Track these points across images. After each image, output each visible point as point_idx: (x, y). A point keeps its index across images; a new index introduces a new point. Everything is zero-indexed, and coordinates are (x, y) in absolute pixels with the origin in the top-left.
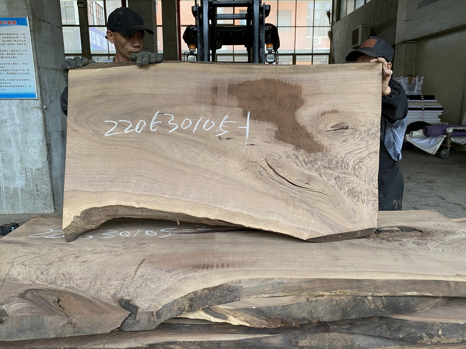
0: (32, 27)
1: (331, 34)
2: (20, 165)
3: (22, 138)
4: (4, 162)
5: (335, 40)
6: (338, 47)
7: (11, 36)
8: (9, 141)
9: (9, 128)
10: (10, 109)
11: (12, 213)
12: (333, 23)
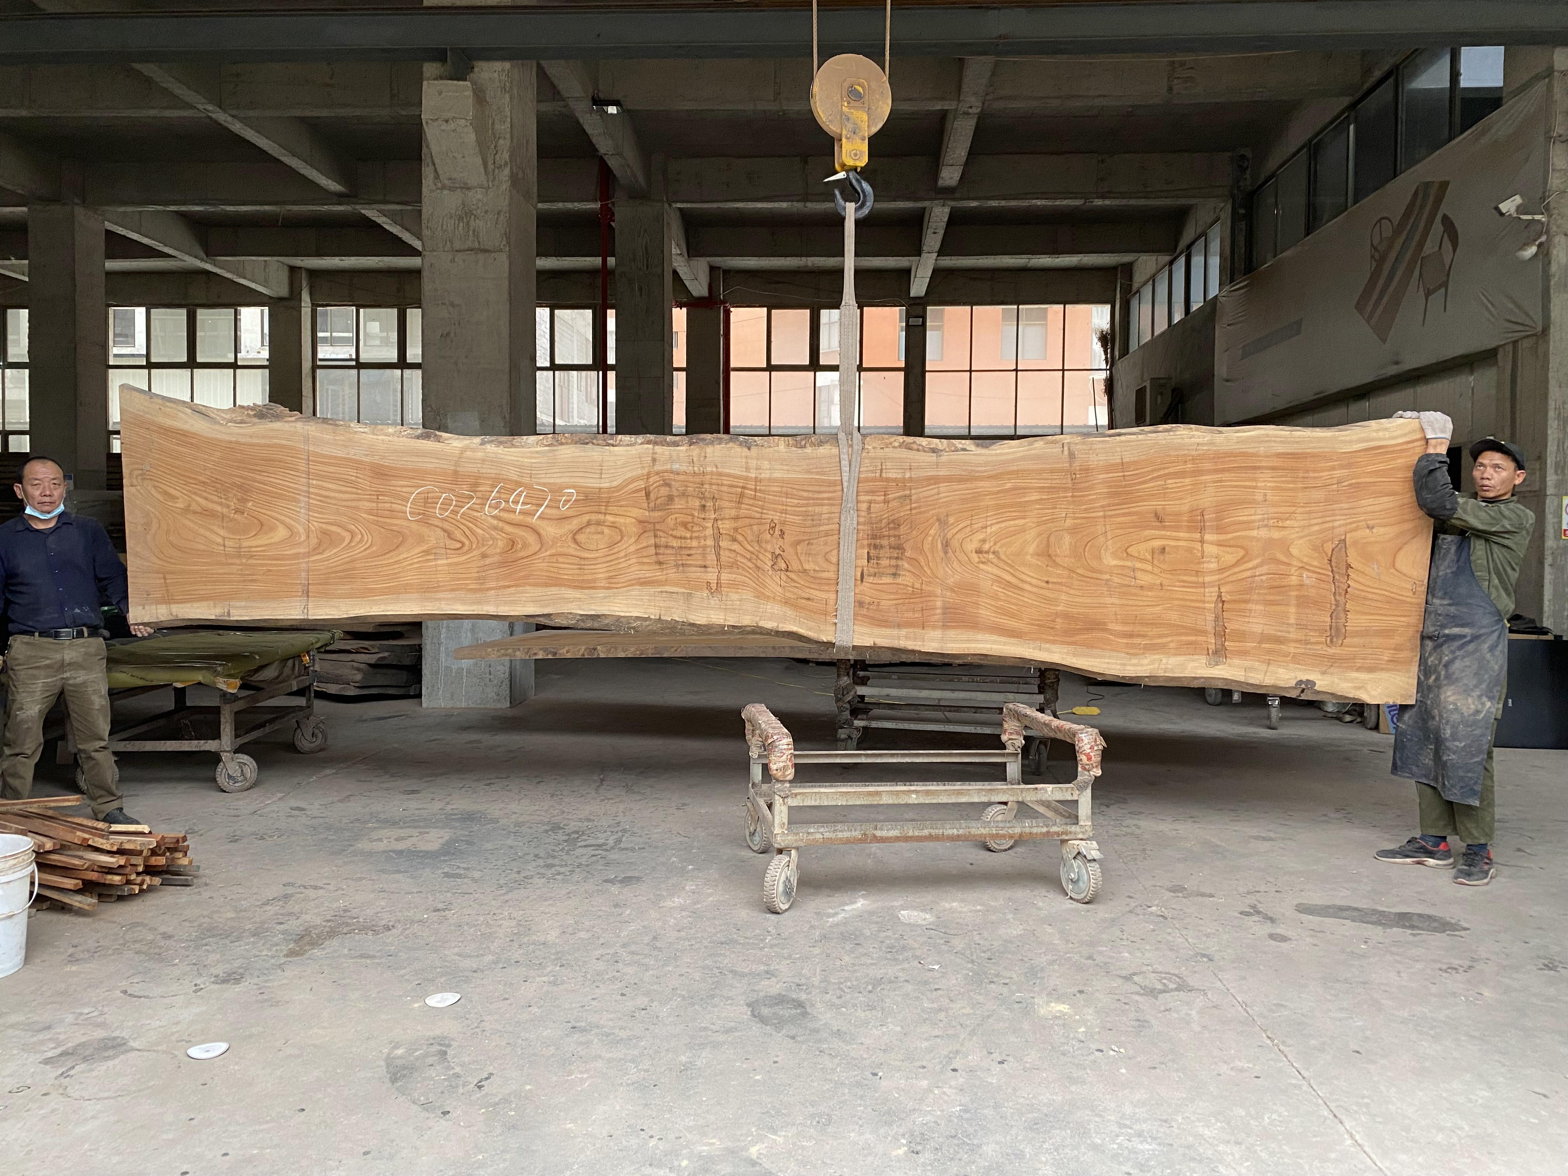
1: (1109, 389)
11: (449, 706)
12: (1111, 362)
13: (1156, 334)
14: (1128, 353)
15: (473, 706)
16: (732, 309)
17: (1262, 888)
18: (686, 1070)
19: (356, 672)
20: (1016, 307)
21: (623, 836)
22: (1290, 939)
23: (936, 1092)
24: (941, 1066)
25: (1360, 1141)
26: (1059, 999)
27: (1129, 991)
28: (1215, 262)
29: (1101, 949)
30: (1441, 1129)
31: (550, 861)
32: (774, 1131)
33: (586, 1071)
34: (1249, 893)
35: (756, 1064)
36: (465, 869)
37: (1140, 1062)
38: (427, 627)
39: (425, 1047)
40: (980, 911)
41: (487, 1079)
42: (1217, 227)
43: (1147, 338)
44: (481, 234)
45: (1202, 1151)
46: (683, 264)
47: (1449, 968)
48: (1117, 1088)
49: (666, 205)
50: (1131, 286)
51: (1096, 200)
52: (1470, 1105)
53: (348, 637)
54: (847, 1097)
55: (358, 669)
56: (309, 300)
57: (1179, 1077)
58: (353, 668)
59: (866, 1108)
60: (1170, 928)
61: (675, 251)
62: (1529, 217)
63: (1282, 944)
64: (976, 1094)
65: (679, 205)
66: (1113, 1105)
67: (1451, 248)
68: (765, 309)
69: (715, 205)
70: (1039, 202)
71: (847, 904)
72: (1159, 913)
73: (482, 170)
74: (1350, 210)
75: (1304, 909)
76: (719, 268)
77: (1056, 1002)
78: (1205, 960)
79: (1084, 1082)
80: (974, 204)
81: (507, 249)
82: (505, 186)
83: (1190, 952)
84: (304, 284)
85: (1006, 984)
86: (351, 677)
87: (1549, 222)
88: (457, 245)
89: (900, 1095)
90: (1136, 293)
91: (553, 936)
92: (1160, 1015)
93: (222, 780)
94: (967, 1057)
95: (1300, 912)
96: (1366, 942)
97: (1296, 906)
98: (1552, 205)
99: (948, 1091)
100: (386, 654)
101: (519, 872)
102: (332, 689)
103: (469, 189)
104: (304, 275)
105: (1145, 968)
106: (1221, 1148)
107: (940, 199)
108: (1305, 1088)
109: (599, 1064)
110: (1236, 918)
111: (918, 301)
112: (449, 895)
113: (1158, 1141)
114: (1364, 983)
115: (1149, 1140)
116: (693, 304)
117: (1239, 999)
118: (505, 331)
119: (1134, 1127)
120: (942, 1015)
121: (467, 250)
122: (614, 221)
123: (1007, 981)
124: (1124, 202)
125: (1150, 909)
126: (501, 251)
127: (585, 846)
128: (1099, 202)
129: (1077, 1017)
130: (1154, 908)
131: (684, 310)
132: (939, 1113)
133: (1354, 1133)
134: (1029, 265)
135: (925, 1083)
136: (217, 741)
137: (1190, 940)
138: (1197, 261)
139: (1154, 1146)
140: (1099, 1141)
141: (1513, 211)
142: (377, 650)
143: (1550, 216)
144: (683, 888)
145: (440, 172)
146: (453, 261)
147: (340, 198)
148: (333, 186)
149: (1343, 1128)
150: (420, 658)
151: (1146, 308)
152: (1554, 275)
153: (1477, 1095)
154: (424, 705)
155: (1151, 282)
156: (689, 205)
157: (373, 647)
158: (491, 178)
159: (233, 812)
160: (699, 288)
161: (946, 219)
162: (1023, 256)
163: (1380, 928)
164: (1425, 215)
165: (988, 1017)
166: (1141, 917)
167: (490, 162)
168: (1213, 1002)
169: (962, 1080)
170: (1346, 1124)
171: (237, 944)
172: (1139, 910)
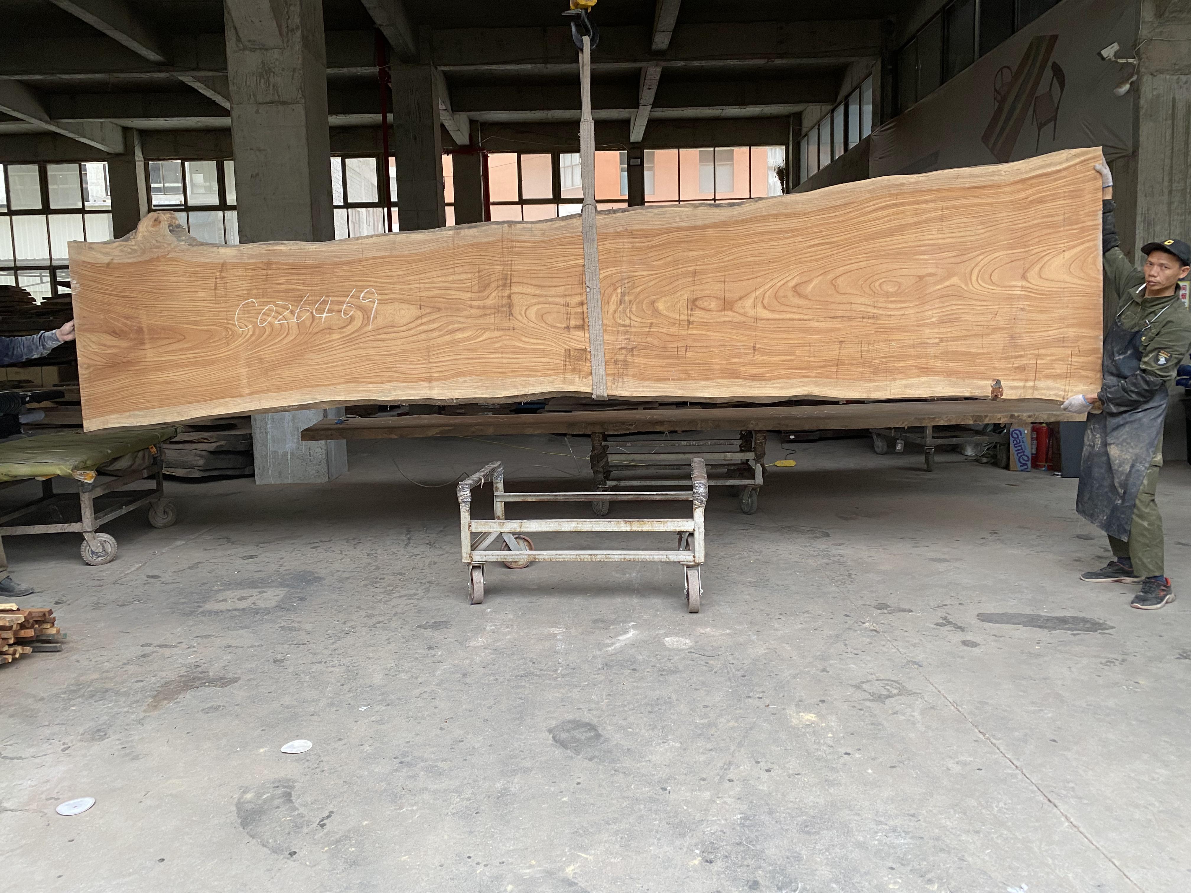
11: (278, 482)
13: (821, 168)
14: (799, 184)
15: (298, 482)
16: (489, 155)
17: (948, 602)
18: (502, 796)
19: (199, 458)
20: (713, 149)
21: (430, 586)
22: (979, 645)
23: (718, 802)
24: (719, 777)
25: (1074, 823)
26: (808, 709)
27: (861, 698)
28: (868, 109)
29: (832, 662)
30: (1137, 806)
31: (370, 612)
32: (585, 850)
33: (416, 804)
34: (938, 606)
35: (563, 785)
36: (299, 622)
37: (881, 763)
38: (255, 420)
39: (271, 790)
40: (729, 634)
41: (328, 817)
42: (870, 79)
43: (814, 171)
44: (280, 89)
45: (948, 841)
46: (448, 118)
47: (1107, 662)
48: (868, 788)
49: (433, 68)
50: (800, 130)
51: (776, 60)
52: (1154, 782)
53: (191, 430)
54: (643, 813)
55: (201, 456)
56: (142, 156)
57: (917, 774)
58: (196, 455)
59: (660, 822)
60: (883, 640)
61: (442, 107)
62: (1124, 61)
63: (974, 649)
64: (752, 802)
65: (443, 68)
66: (867, 803)
67: (1059, 89)
68: (516, 154)
69: (472, 68)
70: (732, 62)
71: (621, 634)
72: (872, 628)
73: (277, 33)
74: (976, 63)
75: (984, 618)
76: (478, 121)
77: (804, 712)
78: (916, 666)
79: (839, 784)
80: (681, 64)
81: (303, 101)
82: (298, 47)
83: (903, 661)
84: (136, 142)
85: (761, 698)
86: (195, 463)
87: (1139, 64)
88: (260, 99)
89: (688, 807)
90: (804, 137)
91: (378, 679)
92: (890, 718)
93: (86, 555)
94: (739, 767)
95: (983, 621)
96: (1038, 643)
97: (978, 616)
98: (1142, 51)
99: (729, 801)
100: (223, 443)
101: (344, 623)
102: (180, 473)
103: (267, 49)
104: (135, 133)
105: (870, 677)
106: (964, 837)
107: (655, 60)
108: (1020, 776)
109: (426, 796)
110: (934, 629)
111: (636, 145)
112: (287, 646)
113: (911, 835)
114: (1045, 679)
115: (903, 835)
116: (457, 151)
117: (950, 699)
118: (305, 170)
119: (888, 823)
120: (713, 730)
121: (269, 103)
122: (390, 82)
123: (761, 695)
124: (798, 61)
125: (864, 625)
126: (298, 102)
127: (400, 597)
128: (778, 62)
129: (824, 725)
130: (867, 624)
131: (451, 156)
132: (723, 822)
133: (1069, 815)
134: (722, 115)
135: (707, 795)
136: (79, 523)
137: (901, 650)
138: (854, 109)
139: (909, 840)
140: (862, 839)
141: (1112, 55)
142: (214, 440)
143: (1140, 59)
144: (485, 629)
145: (241, 36)
146: (257, 112)
147: (158, 66)
148: (152, 56)
149: (1059, 812)
150: (251, 445)
151: (813, 148)
152: (1142, 108)
153: (1157, 773)
154: (257, 483)
155: (817, 127)
156: (451, 68)
157: (211, 437)
158: (286, 40)
159: (98, 583)
160: (462, 138)
161: (658, 78)
162: (718, 107)
163: (1046, 631)
164: (1038, 64)
165: (751, 729)
166: (859, 632)
167: (284, 26)
168: (930, 703)
169: (738, 789)
170: (1059, 807)
171: (101, 702)
172: (856, 627)
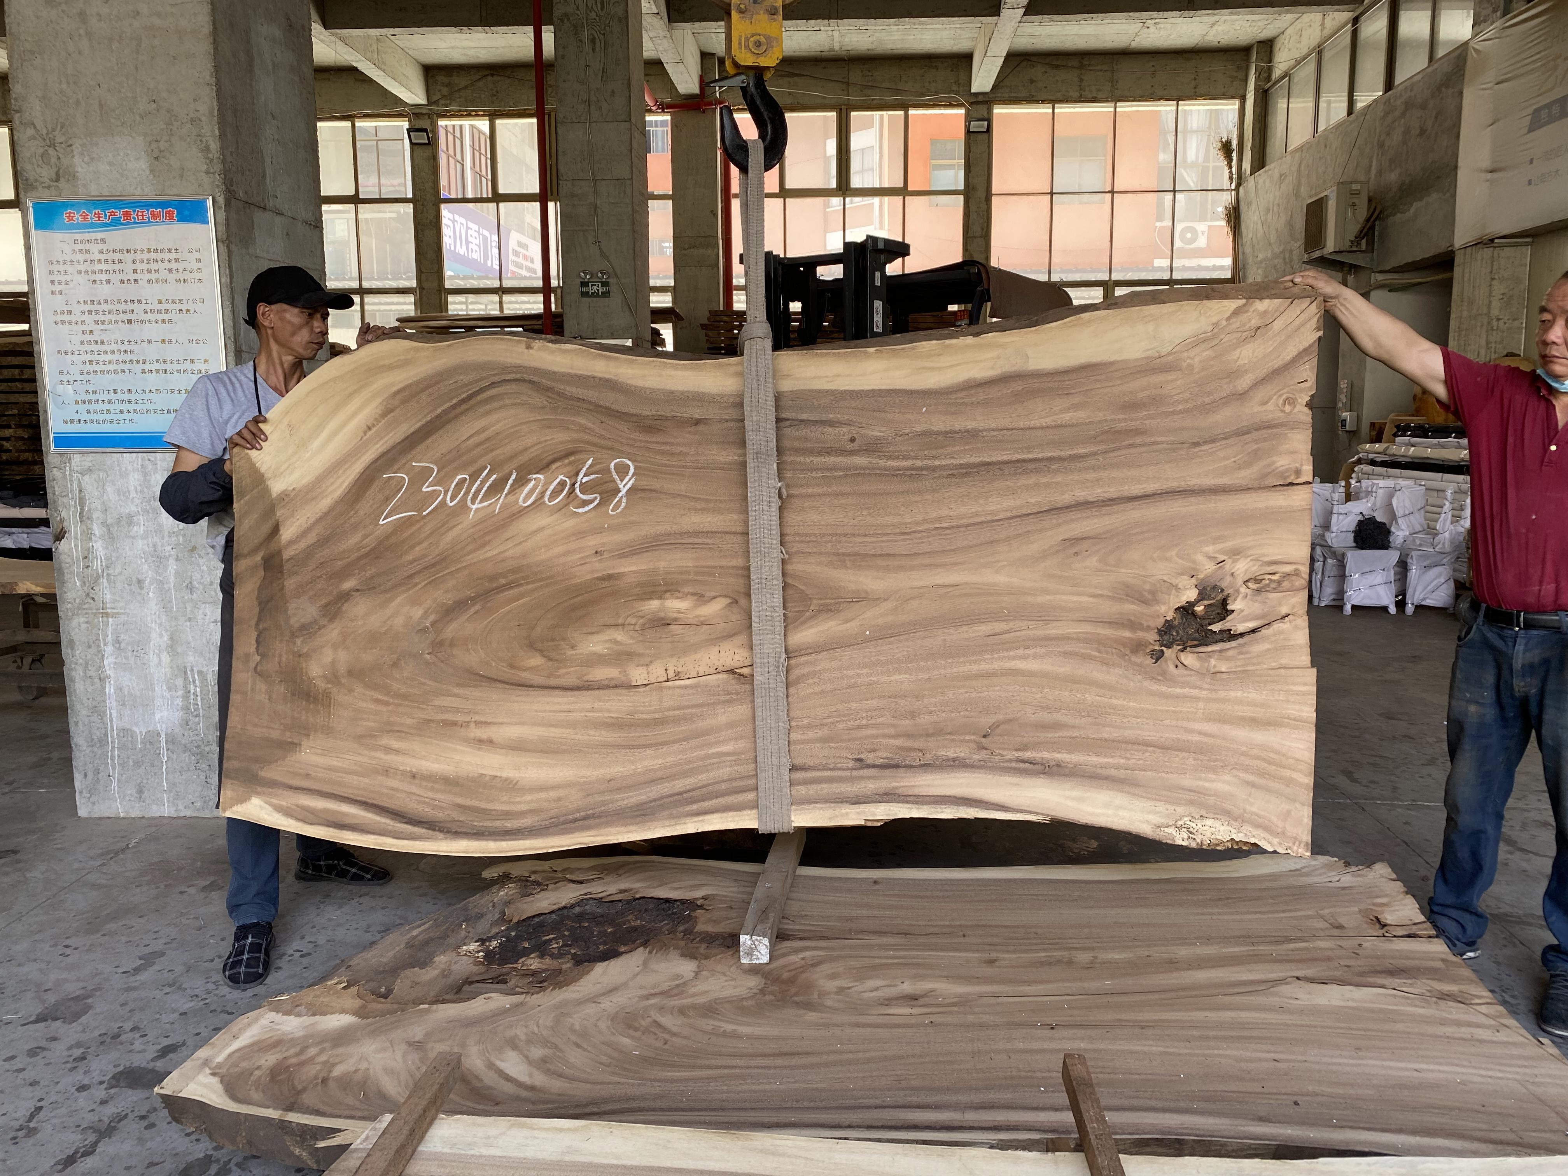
0: (223, 229)
1: (1234, 217)
2: (169, 659)
3: (177, 573)
4: (119, 648)
5: (1250, 235)
6: (1261, 257)
7: (160, 256)
8: (139, 582)
9: (140, 542)
10: (145, 480)
11: (135, 813)
12: (1240, 180)
13: (1321, 128)
14: (1265, 165)
15: (189, 813)
20: (1113, 105)
38: (71, 643)
43: (1304, 137)
46: (662, 34)
50: (1270, 70)
61: (647, 7)
111: (980, 98)
116: (679, 108)
131: (667, 117)
134: (1134, 44)
154: (82, 812)
155: (1314, 56)
160: (686, 80)
